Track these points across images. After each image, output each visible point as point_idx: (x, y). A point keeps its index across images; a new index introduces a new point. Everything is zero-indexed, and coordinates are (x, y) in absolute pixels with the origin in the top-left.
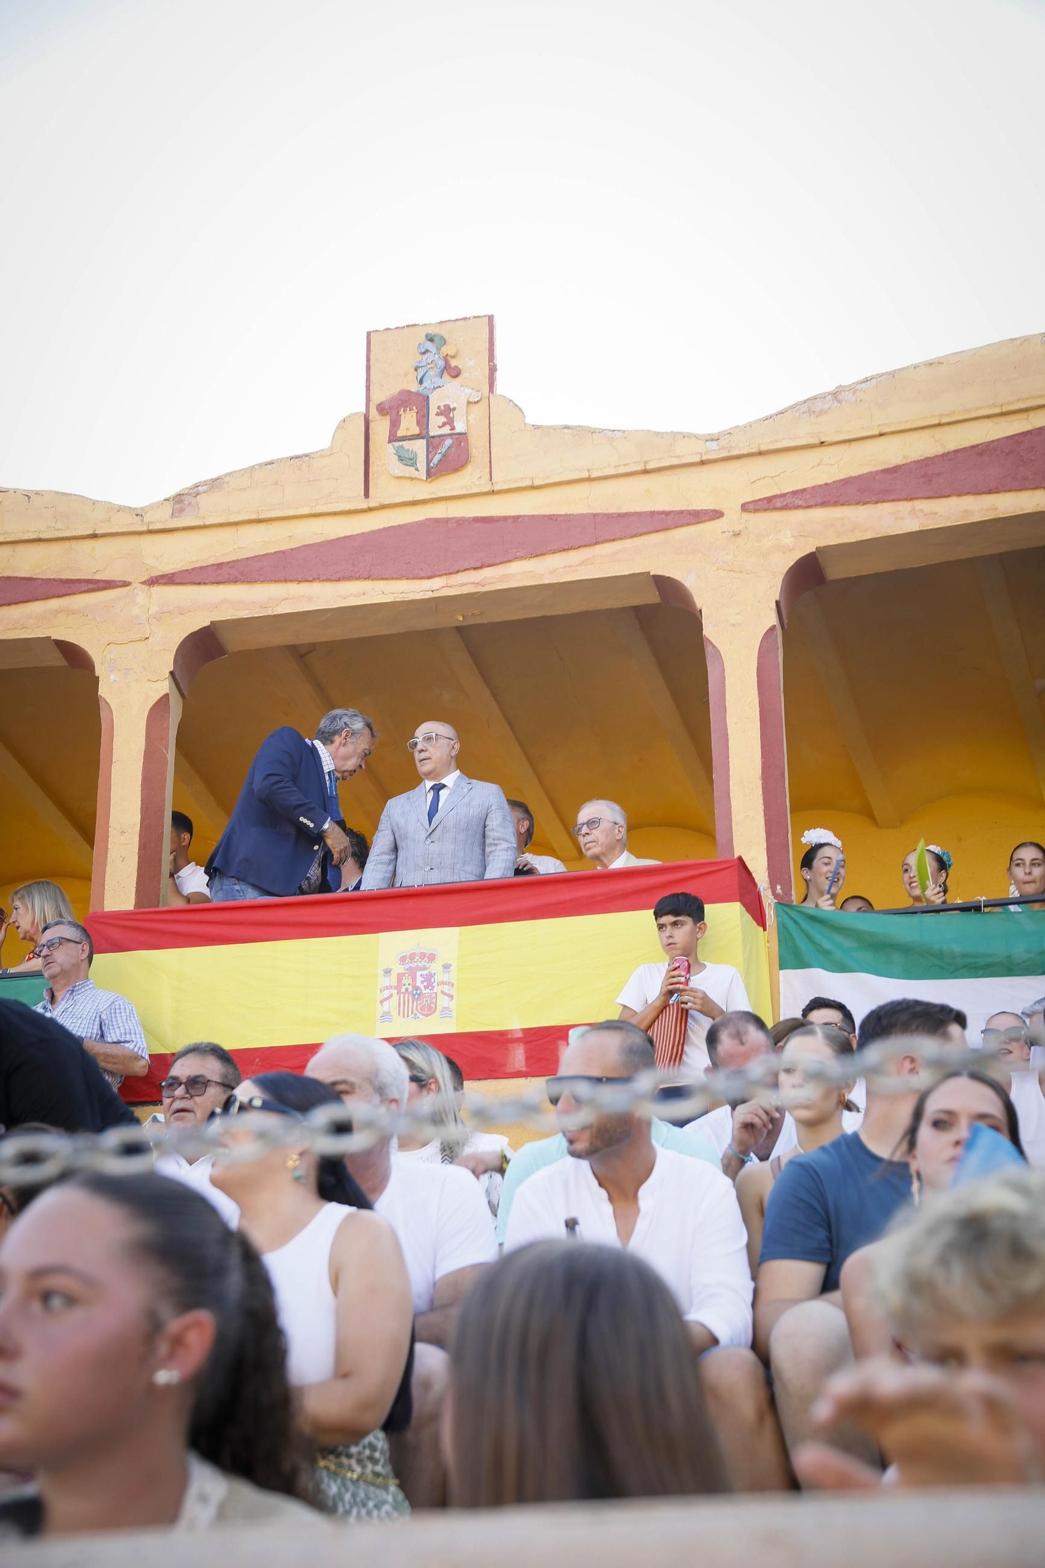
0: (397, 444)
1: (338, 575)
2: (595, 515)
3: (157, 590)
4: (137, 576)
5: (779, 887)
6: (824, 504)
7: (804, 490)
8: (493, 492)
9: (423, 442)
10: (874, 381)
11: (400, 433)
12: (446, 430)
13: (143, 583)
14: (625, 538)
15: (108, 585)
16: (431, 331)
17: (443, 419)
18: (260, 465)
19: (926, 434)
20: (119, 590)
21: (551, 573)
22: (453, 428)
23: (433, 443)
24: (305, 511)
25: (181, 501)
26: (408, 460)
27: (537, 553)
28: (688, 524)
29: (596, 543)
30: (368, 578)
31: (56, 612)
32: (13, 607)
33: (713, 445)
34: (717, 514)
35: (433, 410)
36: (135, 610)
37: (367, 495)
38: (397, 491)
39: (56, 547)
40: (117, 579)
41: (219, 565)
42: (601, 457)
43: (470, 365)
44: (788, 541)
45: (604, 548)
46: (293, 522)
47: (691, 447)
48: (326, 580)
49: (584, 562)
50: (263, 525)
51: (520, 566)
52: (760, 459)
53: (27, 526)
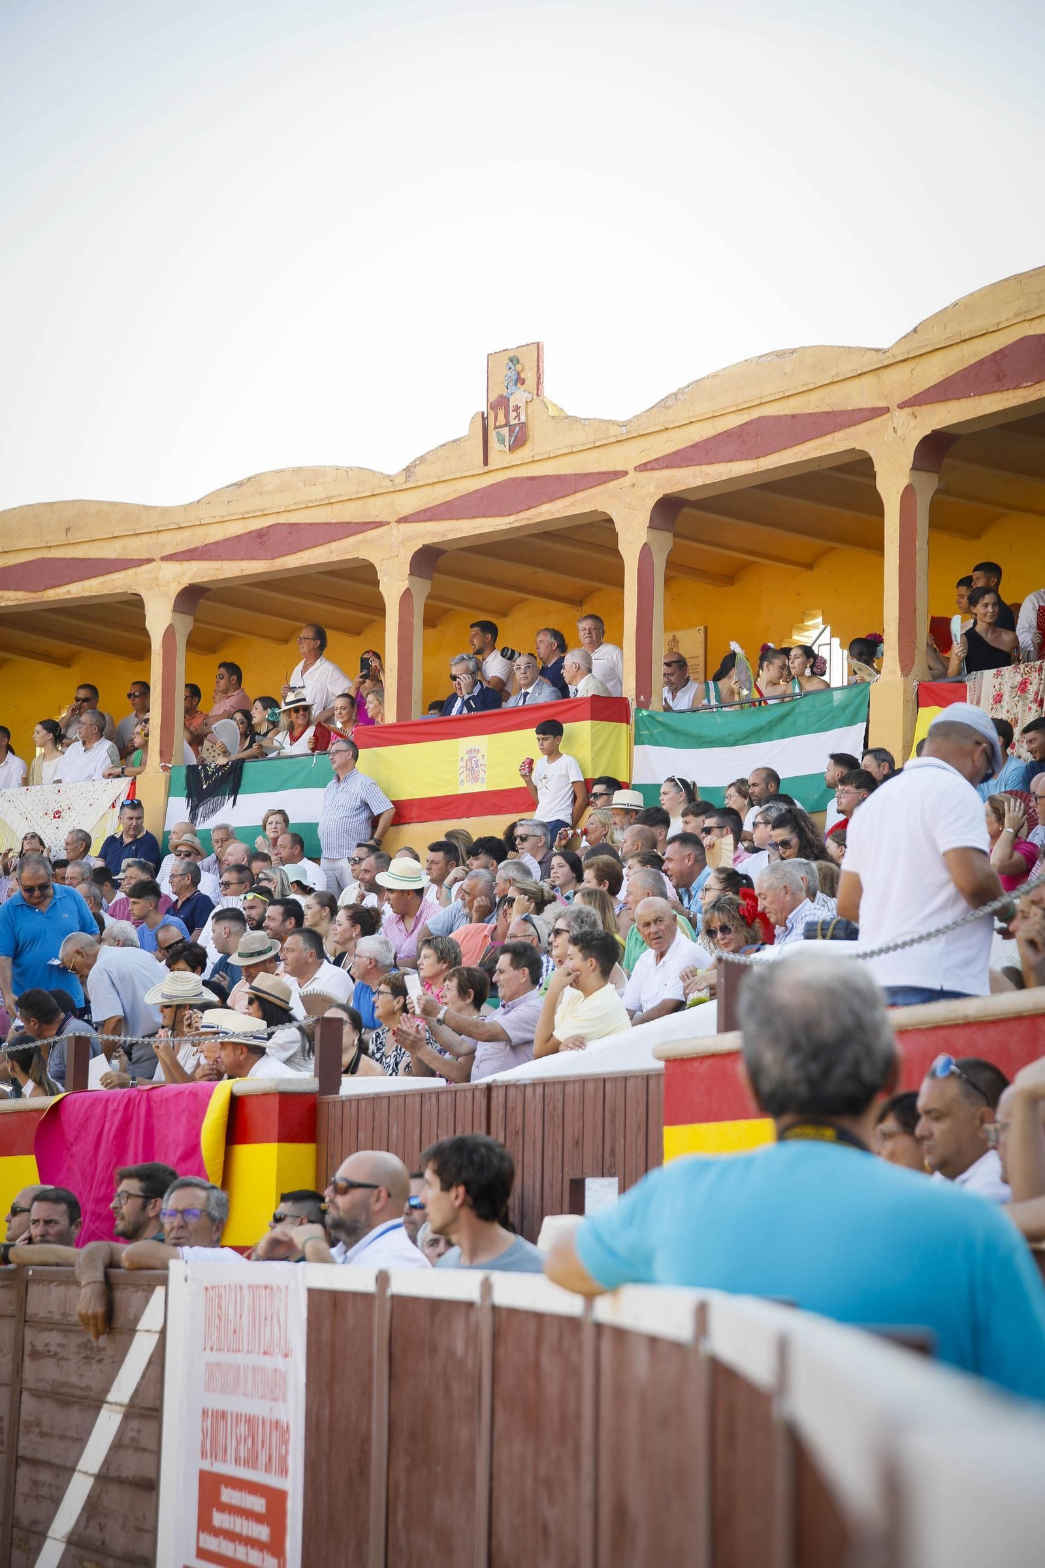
0: (497, 430)
1: (472, 515)
2: (576, 475)
3: (402, 526)
4: (393, 519)
5: (642, 697)
6: (666, 467)
7: (659, 458)
8: (534, 461)
9: (506, 429)
10: (691, 387)
11: (498, 424)
12: (516, 421)
13: (396, 522)
14: (587, 489)
15: (380, 524)
16: (511, 354)
17: (515, 414)
18: (439, 447)
19: (708, 422)
20: (386, 527)
21: (559, 510)
22: (519, 420)
23: (512, 428)
24: (457, 476)
25: (409, 471)
26: (502, 441)
27: (551, 500)
28: (613, 480)
29: (576, 493)
30: (484, 517)
31: (361, 542)
32: (343, 540)
33: (624, 430)
34: (625, 473)
35: (511, 409)
36: (393, 539)
37: (486, 463)
38: (496, 460)
39: (360, 502)
40: (384, 520)
41: (425, 510)
42: (579, 438)
43: (529, 375)
44: (653, 490)
45: (579, 496)
46: (455, 482)
47: (615, 431)
48: (468, 518)
49: (571, 505)
50: (443, 485)
51: (545, 508)
52: (643, 438)
53: (347, 490)
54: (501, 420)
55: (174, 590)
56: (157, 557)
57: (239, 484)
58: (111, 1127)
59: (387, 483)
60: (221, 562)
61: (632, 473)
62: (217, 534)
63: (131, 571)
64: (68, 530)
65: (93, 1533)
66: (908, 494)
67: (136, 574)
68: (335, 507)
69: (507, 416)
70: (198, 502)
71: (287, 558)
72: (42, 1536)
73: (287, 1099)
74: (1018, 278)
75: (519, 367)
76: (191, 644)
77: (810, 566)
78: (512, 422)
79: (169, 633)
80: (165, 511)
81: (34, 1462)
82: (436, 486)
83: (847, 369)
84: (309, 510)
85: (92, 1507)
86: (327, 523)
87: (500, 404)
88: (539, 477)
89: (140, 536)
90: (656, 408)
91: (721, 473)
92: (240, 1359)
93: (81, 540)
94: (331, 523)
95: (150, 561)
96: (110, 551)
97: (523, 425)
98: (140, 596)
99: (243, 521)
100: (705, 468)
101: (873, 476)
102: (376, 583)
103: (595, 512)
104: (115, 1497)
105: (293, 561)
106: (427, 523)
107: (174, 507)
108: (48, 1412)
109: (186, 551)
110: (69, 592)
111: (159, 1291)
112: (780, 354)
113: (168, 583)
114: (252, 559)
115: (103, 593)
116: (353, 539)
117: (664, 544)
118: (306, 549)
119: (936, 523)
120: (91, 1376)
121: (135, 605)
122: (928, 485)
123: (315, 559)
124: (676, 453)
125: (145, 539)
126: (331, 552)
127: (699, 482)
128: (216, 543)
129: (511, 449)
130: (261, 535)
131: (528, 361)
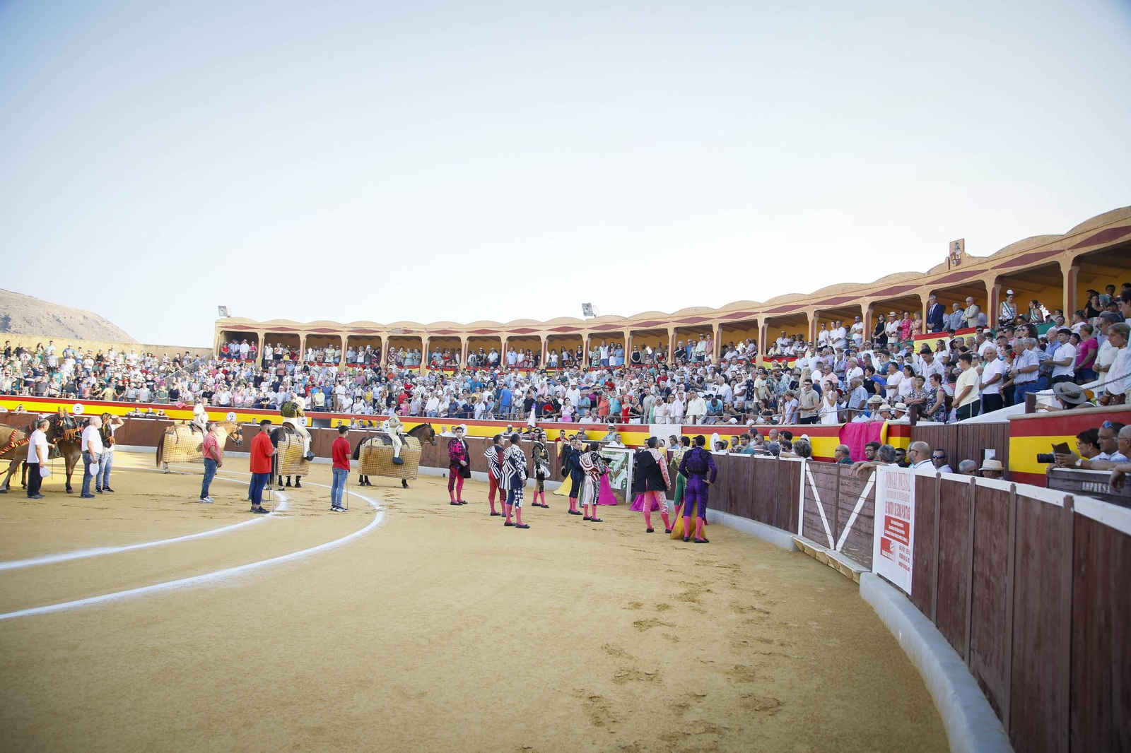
0: (952, 261)
1: (946, 282)
2: (974, 271)
3: (928, 285)
6: (1000, 268)
7: (998, 266)
8: (961, 268)
9: (954, 261)
10: (1007, 247)
13: (925, 284)
14: (978, 274)
15: (922, 285)
16: (955, 242)
17: (957, 257)
18: (937, 265)
19: (1012, 256)
21: (969, 280)
24: (942, 273)
25: (928, 272)
26: (953, 263)
27: (966, 278)
28: (985, 272)
29: (975, 275)
30: (948, 282)
31: (917, 290)
32: (912, 289)
33: (988, 259)
34: (988, 270)
35: (956, 255)
36: (925, 289)
37: (948, 269)
38: (952, 268)
39: (916, 280)
41: (933, 282)
42: (975, 262)
43: (961, 247)
44: (996, 274)
46: (940, 274)
47: (985, 259)
48: (944, 283)
49: (974, 278)
50: (937, 275)
51: (965, 280)
52: (993, 261)
53: (912, 278)
54: (953, 258)
55: (869, 303)
57: (885, 278)
58: (857, 431)
59: (922, 275)
60: (881, 296)
61: (990, 270)
62: (879, 289)
63: (858, 299)
64: (843, 290)
65: (857, 526)
66: (1070, 272)
67: (860, 299)
68: (909, 282)
69: (955, 257)
70: (875, 281)
72: (845, 526)
73: (902, 426)
74: (1104, 214)
75: (958, 245)
76: (873, 316)
77: (1039, 292)
78: (956, 259)
79: (867, 314)
80: (867, 284)
81: (842, 509)
82: (935, 276)
83: (1052, 240)
84: (901, 283)
85: (857, 521)
86: (907, 286)
87: (953, 254)
88: (963, 272)
89: (861, 291)
90: (997, 253)
91: (1015, 269)
92: (896, 490)
93: (847, 292)
94: (910, 286)
95: (863, 296)
96: (853, 295)
97: (959, 259)
98: (861, 305)
99: (887, 285)
100: (1011, 268)
101: (1060, 268)
102: (920, 300)
103: (979, 280)
104: (863, 519)
105: (898, 295)
106: (934, 284)
107: (869, 283)
108: (846, 498)
109: (872, 294)
110: (845, 304)
111: (874, 472)
112: (1032, 238)
113: (868, 301)
114: (888, 295)
115: (853, 304)
116: (915, 289)
117: (999, 287)
118: (900, 293)
119: (1079, 280)
120: (856, 491)
121: (858, 308)
122: (1077, 269)
123: (904, 295)
124: (1003, 264)
125: (863, 291)
126: (909, 293)
127: (1009, 271)
128: (879, 292)
129: (956, 265)
130: (890, 289)
131: (961, 243)
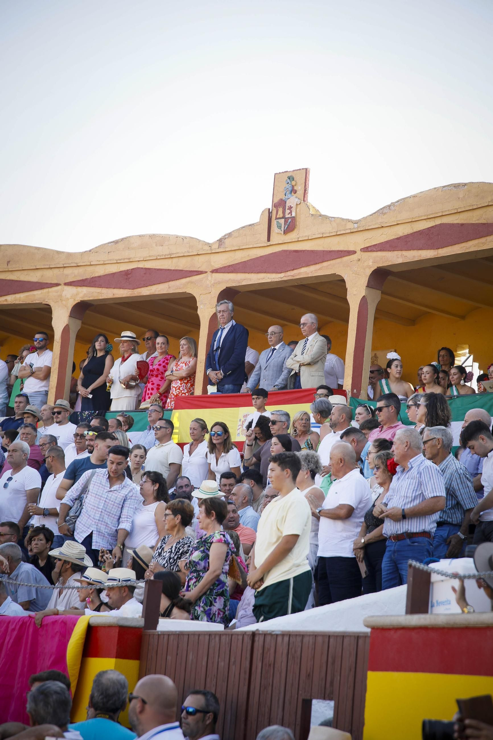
0: (277, 220)
1: (258, 271)
2: (324, 251)
3: (214, 274)
4: (208, 270)
5: (355, 390)
6: (380, 250)
7: (376, 245)
8: (298, 241)
9: (283, 220)
10: (399, 202)
11: (278, 217)
12: (289, 216)
13: (211, 272)
14: (330, 260)
15: (201, 273)
16: (290, 175)
17: (289, 211)
18: (241, 228)
19: (409, 225)
20: (204, 274)
21: (311, 272)
22: (291, 215)
23: (286, 220)
24: (251, 246)
25: (221, 241)
26: (279, 227)
27: (308, 265)
28: (347, 256)
29: (323, 262)
30: (265, 272)
31: (188, 283)
32: (177, 281)
33: (356, 225)
34: (354, 252)
35: (287, 208)
36: (208, 282)
37: (269, 240)
38: (275, 238)
39: (189, 258)
40: (204, 270)
41: (229, 266)
42: (327, 229)
43: (300, 188)
44: (371, 264)
45: (325, 264)
46: (249, 250)
47: (350, 226)
48: (255, 273)
49: (320, 269)
50: (242, 251)
51: (303, 270)
52: (367, 232)
53: (182, 250)
54: (280, 214)
55: (71, 303)
56: (62, 283)
57: (116, 242)
59: (207, 248)
60: (101, 289)
61: (359, 252)
62: (100, 271)
63: (46, 290)
64: (8, 262)
67: (48, 292)
68: (175, 260)
69: (284, 212)
70: (90, 251)
71: (142, 289)
75: (293, 183)
76: (79, 337)
77: (463, 317)
78: (287, 216)
79: (66, 330)
80: (69, 255)
82: (237, 252)
84: (157, 261)
86: (169, 270)
87: (280, 204)
88: (301, 251)
89: (52, 269)
90: (377, 213)
91: (414, 256)
93: (16, 269)
94: (171, 270)
95: (57, 285)
96: (34, 277)
97: (293, 219)
98: (50, 306)
99: (117, 264)
100: (405, 253)
102: (196, 308)
103: (334, 275)
105: (145, 291)
106: (229, 274)
107: (75, 253)
109: (80, 280)
110: (6, 300)
112: (457, 186)
113: (68, 299)
114: (121, 288)
115: (27, 302)
116: (184, 281)
117: (375, 297)
118: (154, 285)
123: (159, 291)
124: (387, 242)
125: (56, 271)
126: (169, 288)
127: (400, 261)
128: (99, 277)
129: (285, 232)
130: (127, 274)
131: (300, 180)
